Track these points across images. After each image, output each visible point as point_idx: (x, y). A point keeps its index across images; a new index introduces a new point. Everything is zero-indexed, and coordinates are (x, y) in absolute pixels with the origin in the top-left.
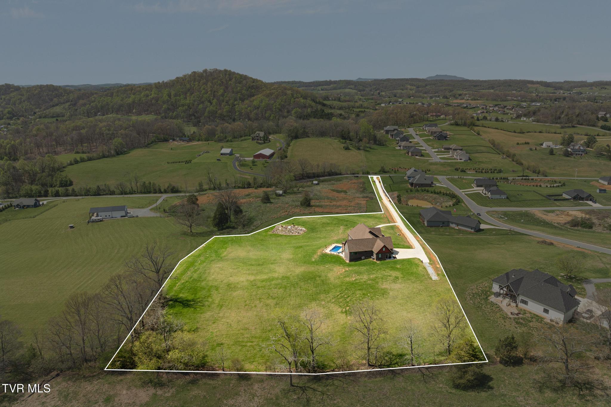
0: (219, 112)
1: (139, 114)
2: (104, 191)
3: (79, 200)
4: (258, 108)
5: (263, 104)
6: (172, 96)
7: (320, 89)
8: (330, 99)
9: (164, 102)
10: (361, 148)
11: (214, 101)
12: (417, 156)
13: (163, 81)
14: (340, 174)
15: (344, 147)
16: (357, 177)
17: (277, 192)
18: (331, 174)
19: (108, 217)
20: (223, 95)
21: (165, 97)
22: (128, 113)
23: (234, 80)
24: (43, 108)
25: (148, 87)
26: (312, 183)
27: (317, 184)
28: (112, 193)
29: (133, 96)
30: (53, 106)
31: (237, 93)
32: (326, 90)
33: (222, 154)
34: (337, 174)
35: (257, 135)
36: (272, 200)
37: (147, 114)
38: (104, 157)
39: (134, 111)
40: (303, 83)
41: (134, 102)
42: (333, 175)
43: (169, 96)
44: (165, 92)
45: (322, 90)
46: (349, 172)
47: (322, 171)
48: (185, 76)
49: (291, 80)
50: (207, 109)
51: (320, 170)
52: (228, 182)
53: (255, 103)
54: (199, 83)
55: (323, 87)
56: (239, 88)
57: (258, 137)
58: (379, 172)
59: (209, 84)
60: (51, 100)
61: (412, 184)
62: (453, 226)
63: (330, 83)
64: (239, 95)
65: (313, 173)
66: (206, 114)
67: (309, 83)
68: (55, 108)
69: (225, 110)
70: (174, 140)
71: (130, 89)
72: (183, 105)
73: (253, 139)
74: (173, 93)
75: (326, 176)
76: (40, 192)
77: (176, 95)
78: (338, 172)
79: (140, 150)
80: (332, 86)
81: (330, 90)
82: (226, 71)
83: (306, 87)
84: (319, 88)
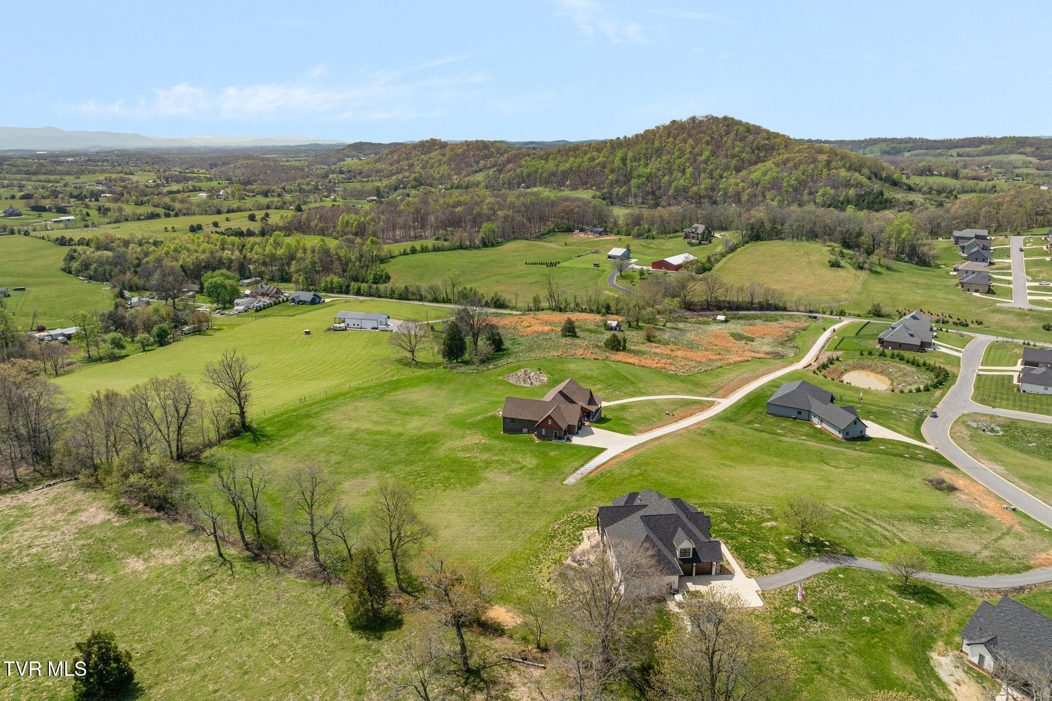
0: (695, 189)
1: (574, 188)
2: (413, 294)
3: (363, 301)
4: (757, 185)
5: (768, 177)
6: (628, 161)
7: (955, 154)
8: (935, 173)
9: (612, 171)
10: (866, 266)
11: (689, 171)
12: (977, 291)
13: (625, 137)
14: (785, 309)
15: (829, 262)
16: (815, 318)
17: (609, 322)
18: (765, 307)
19: (356, 326)
20: (706, 161)
21: (617, 162)
22: (561, 186)
23: (732, 135)
24: (463, 174)
25: (599, 146)
26: (715, 319)
27: (722, 322)
28: (421, 299)
29: (572, 159)
30: (476, 172)
31: (733, 157)
32: (968, 155)
33: (610, 257)
34: (777, 308)
35: (693, 230)
36: (579, 333)
37: (585, 189)
38: (461, 247)
39: (568, 183)
40: (928, 141)
41: (571, 169)
42: (768, 309)
43: (624, 160)
44: (619, 154)
45: (959, 155)
46: (802, 308)
47: (748, 299)
48: (658, 128)
49: (889, 136)
50: (674, 184)
51: (744, 298)
52: (579, 300)
53: (753, 176)
54: (675, 140)
55: (961, 150)
56: (737, 149)
57: (693, 232)
58: (868, 313)
59: (691, 141)
60: (477, 163)
61: (881, 342)
62: (815, 420)
63: (980, 141)
64: (734, 161)
65: (729, 303)
66: (671, 192)
67: (935, 141)
68: (478, 174)
69: (703, 186)
70: (582, 230)
71: (574, 149)
72: (639, 176)
73: (686, 237)
74: (630, 155)
75: (755, 309)
76: (341, 287)
77: (635, 159)
78: (781, 305)
79: (518, 242)
80: (983, 147)
81: (978, 155)
82: (725, 119)
83: (927, 149)
84: (954, 152)
